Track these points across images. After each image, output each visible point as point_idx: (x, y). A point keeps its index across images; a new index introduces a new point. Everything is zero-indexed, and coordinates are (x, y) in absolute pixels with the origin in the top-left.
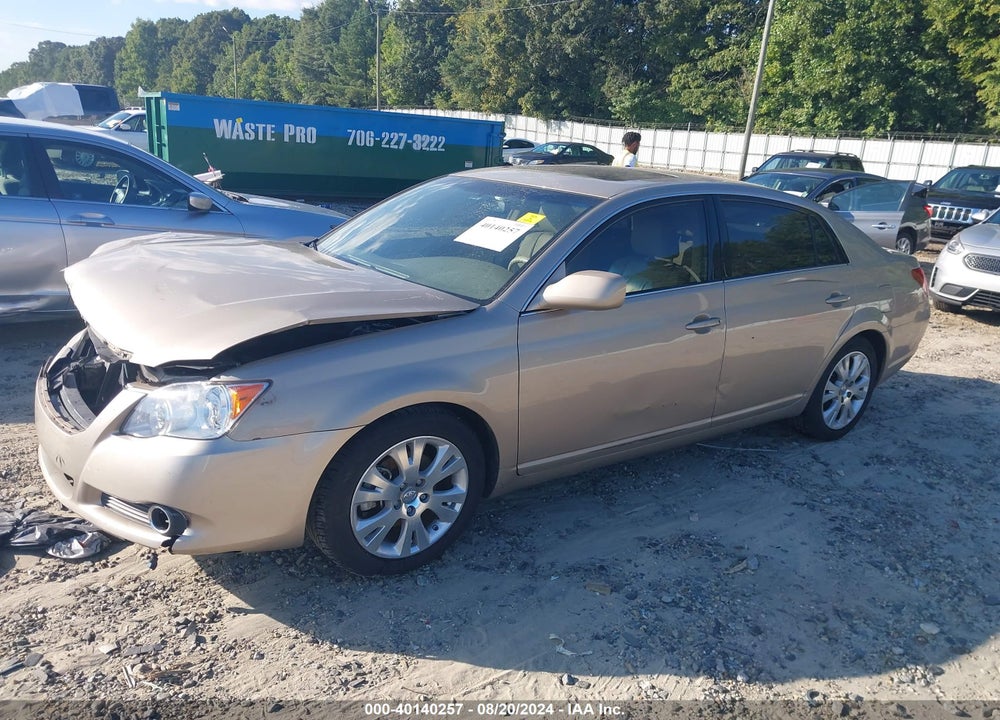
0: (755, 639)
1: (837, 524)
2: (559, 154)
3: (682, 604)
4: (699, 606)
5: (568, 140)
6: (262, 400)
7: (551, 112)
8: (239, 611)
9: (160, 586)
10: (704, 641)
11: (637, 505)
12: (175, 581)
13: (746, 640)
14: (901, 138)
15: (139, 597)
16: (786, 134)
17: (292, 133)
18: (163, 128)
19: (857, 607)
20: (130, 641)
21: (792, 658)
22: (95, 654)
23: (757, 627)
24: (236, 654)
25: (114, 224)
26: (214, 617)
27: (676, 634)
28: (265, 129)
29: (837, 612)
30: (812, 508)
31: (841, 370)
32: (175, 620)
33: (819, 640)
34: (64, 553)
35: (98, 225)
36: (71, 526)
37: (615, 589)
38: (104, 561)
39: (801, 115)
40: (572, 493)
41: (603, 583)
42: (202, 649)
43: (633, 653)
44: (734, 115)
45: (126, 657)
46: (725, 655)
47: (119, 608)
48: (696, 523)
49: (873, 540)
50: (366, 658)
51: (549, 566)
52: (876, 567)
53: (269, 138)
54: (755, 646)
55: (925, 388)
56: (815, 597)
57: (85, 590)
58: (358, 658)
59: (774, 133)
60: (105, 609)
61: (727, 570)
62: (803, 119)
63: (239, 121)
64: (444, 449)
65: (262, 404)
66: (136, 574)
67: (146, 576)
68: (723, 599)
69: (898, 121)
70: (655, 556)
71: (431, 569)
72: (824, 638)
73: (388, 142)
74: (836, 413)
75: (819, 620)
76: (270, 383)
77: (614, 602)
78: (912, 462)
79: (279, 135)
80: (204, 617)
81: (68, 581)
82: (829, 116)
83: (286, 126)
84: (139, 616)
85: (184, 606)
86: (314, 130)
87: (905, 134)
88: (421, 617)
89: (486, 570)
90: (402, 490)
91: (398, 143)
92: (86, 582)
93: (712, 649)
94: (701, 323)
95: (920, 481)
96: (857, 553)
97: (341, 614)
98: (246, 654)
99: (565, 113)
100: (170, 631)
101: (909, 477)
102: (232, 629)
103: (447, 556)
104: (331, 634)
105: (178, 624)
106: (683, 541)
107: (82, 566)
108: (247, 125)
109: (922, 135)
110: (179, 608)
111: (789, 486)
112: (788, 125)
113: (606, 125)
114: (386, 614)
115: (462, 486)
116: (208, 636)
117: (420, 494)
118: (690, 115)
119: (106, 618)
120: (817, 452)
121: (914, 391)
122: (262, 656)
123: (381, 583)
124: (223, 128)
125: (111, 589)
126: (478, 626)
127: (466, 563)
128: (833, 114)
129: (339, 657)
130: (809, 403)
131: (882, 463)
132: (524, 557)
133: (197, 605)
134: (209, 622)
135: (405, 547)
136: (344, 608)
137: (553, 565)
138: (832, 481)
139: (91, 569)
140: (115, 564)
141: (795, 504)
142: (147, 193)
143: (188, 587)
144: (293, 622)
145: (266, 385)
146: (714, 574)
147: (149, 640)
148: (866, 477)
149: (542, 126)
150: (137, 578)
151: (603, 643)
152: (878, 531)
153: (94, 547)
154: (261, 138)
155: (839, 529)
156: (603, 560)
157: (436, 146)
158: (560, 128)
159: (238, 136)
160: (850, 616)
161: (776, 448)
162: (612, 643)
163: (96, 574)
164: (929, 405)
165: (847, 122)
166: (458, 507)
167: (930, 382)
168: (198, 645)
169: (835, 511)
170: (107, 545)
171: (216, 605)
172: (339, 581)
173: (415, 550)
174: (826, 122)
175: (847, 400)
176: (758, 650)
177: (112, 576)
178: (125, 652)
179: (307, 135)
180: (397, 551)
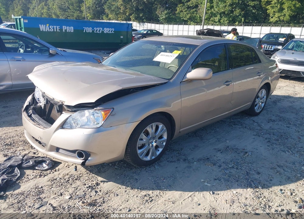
0: (259, 176)
1: (268, 140)
2: (146, 33)
3: (235, 167)
4: (240, 168)
5: (146, 29)
6: (112, 114)
7: (140, 20)
8: (104, 182)
9: (76, 176)
10: (245, 178)
11: (210, 139)
12: (80, 174)
13: (256, 176)
14: (246, 25)
15: (71, 180)
16: (212, 25)
17: (65, 29)
18: (23, 28)
19: (283, 164)
20: (74, 194)
21: (271, 180)
22: (65, 199)
23: (258, 172)
24: (109, 195)
25: (25, 60)
26: (98, 184)
27: (237, 176)
28: (56, 28)
29: (278, 166)
30: (259, 136)
31: (260, 95)
32: (86, 186)
33: (276, 175)
34: (41, 168)
35: (20, 61)
36: (41, 159)
37: (214, 165)
38: (55, 169)
39: (217, 19)
40: (189, 137)
41: (210, 163)
42: (98, 195)
43: (227, 183)
44: (196, 20)
45: (75, 199)
46: (253, 181)
47: (66, 184)
48: (229, 143)
49: (280, 144)
50: (150, 192)
51: (192, 159)
52: (283, 152)
53: (58, 31)
54: (259, 178)
55: (275, 99)
56: (270, 162)
57: (53, 179)
58: (147, 193)
59: (209, 25)
60: (62, 185)
61: (243, 156)
62: (217, 21)
63: (48, 25)
64: (161, 126)
65: (112, 116)
66: (67, 172)
67: (70, 173)
68: (246, 165)
69: (245, 20)
70: (221, 154)
71: (158, 163)
72: (278, 174)
73: (96, 31)
74: (258, 108)
75: (274, 168)
76: (113, 108)
77: (215, 168)
78: (280, 121)
79: (61, 29)
80: (94, 184)
81: (45, 177)
82: (225, 19)
83: (63, 26)
84: (73, 186)
85: (86, 182)
86: (73, 28)
87: (247, 24)
88: (161, 178)
89: (174, 162)
90: (150, 139)
91: (99, 31)
92: (52, 177)
93: (248, 180)
94: (227, 83)
95: (285, 126)
96: (277, 148)
97: (136, 179)
98: (112, 195)
99: (145, 20)
100: (86, 190)
101: (281, 125)
102: (105, 187)
103: (161, 159)
104: (136, 186)
105: (87, 187)
106: (227, 149)
107: (48, 172)
108: (50, 26)
109: (252, 24)
110: (85, 182)
111: (250, 130)
112: (213, 22)
113: (158, 24)
114: (150, 178)
115: (165, 137)
116: (98, 190)
117: (154, 141)
118: (183, 20)
119: (63, 187)
120: (254, 120)
121: (273, 100)
122: (118, 195)
123: (145, 169)
124: (42, 28)
125: (61, 178)
126: (179, 179)
127: (167, 160)
128: (226, 19)
129: (141, 193)
130: (252, 105)
131: (273, 121)
132: (184, 157)
133: (90, 181)
134: (97, 186)
135: (151, 157)
136: (137, 177)
137: (193, 159)
138: (261, 127)
139: (52, 173)
140: (59, 170)
141: (254, 135)
142: (30, 49)
143: (85, 176)
144: (123, 184)
145: (112, 109)
146: (240, 158)
147: (80, 193)
148: (270, 126)
149: (138, 25)
150: (68, 174)
151: (217, 181)
152: (280, 141)
153: (50, 165)
154: (55, 31)
155: (269, 142)
156: (207, 156)
157: (111, 31)
158: (143, 25)
159: (48, 30)
160: (282, 166)
161: (242, 119)
162: (220, 181)
163: (54, 174)
164: (278, 104)
165: (230, 21)
166: (164, 144)
167: (276, 97)
168: (96, 193)
169: (266, 136)
170: (54, 164)
171: (96, 180)
172: (131, 169)
173: (153, 158)
174: (224, 21)
175: (260, 103)
176: (261, 179)
177: (59, 174)
178: (74, 198)
179: (70, 29)
180: (148, 158)
